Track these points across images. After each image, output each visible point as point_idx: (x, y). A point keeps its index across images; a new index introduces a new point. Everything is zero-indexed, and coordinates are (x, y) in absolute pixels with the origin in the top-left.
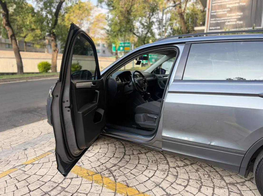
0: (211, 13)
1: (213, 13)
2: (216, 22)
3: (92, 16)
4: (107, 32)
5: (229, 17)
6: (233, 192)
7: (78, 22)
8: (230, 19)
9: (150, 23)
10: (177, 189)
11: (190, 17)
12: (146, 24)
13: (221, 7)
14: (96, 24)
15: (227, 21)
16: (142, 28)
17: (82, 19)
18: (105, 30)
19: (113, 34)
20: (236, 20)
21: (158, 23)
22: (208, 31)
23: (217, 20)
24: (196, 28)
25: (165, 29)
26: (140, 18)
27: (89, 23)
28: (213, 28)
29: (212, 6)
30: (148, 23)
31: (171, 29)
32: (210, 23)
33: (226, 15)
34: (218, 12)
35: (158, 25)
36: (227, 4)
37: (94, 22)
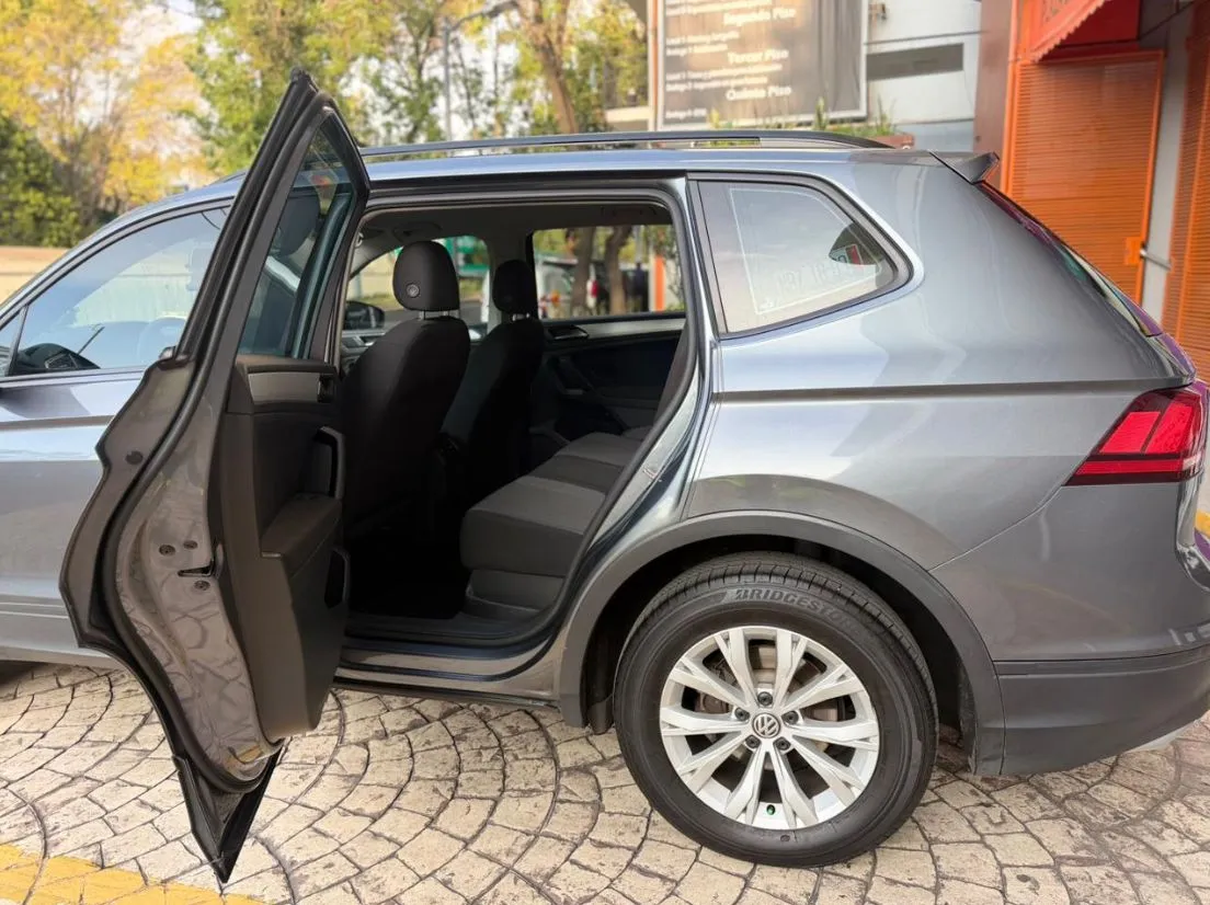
0: (666, 47)
1: (673, 47)
2: (689, 86)
3: (129, 48)
4: (204, 133)
5: (737, 66)
6: (569, 801)
7: (53, 78)
8: (741, 76)
9: (421, 85)
10: (332, 837)
11: (594, 66)
12: (400, 92)
13: (703, 24)
14: (157, 90)
15: (733, 83)
16: (386, 112)
17: (73, 64)
18: (193, 121)
19: (231, 139)
20: (764, 80)
21: (463, 90)
22: (662, 128)
23: (693, 81)
24: (615, 116)
25: (498, 116)
26: (374, 65)
27: (114, 82)
28: (681, 115)
29: (666, 19)
30: (414, 86)
31: (526, 115)
32: (668, 95)
33: (727, 59)
34: (693, 45)
35: (461, 96)
36: (724, 12)
37: (141, 78)
